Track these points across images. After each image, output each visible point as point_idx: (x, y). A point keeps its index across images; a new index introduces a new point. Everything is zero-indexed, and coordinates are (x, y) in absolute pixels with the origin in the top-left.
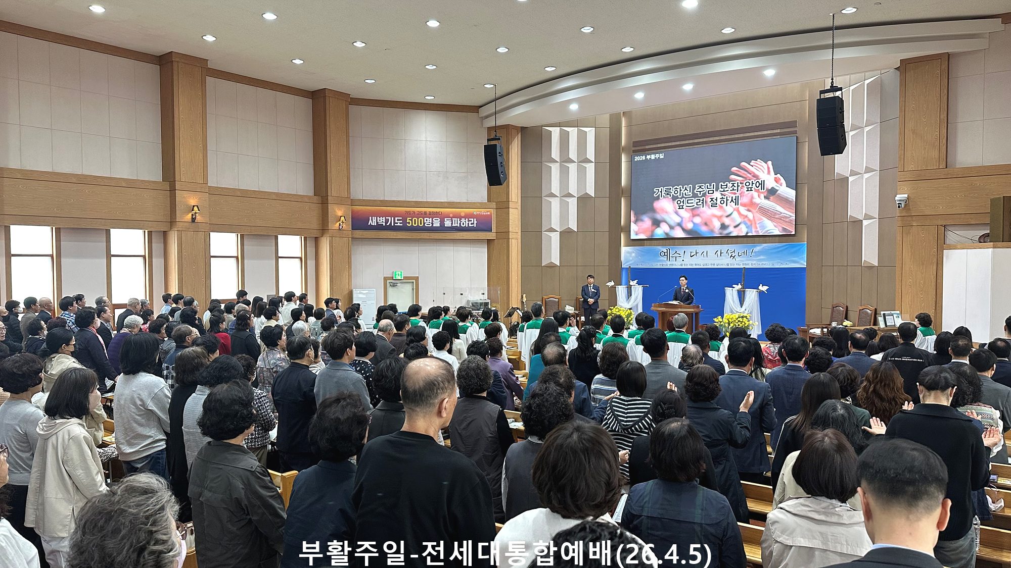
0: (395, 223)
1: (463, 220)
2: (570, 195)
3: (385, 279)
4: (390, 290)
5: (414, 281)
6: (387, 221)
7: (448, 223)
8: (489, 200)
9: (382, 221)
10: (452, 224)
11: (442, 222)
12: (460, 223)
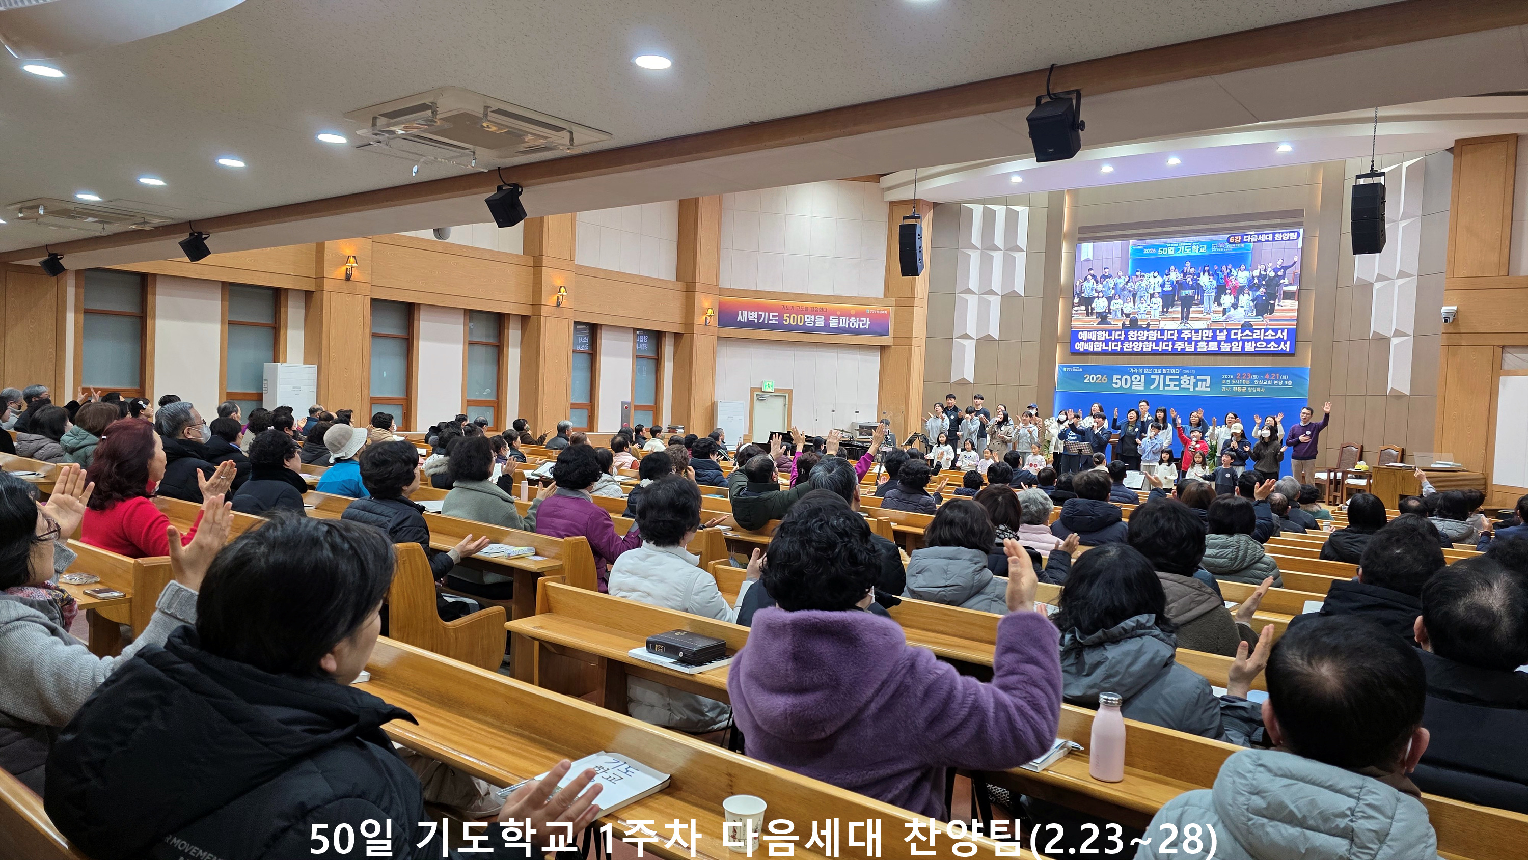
0: (769, 319)
1: (853, 319)
2: (992, 292)
3: (753, 390)
4: (757, 404)
5: (786, 395)
6: (759, 317)
7: (833, 323)
8: (887, 293)
9: (753, 316)
10: (839, 323)
11: (827, 320)
12: (849, 324)
